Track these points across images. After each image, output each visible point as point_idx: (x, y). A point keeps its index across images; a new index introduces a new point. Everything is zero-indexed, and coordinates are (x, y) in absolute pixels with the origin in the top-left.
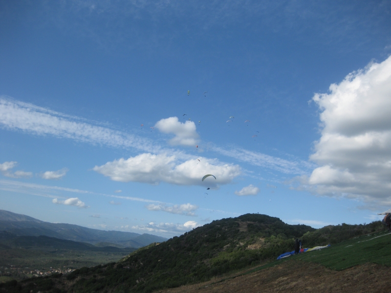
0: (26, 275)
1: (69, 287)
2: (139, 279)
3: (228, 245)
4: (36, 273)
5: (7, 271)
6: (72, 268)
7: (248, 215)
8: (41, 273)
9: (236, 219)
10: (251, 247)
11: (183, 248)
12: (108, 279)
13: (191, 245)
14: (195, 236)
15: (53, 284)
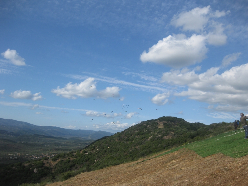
0: (27, 159)
1: (53, 166)
2: (96, 160)
3: (151, 137)
4: (33, 157)
5: (15, 156)
6: (55, 154)
7: (164, 117)
8: (36, 157)
9: (156, 120)
10: (166, 138)
11: (123, 140)
12: (77, 160)
13: (128, 137)
14: (131, 132)
15: (44, 164)
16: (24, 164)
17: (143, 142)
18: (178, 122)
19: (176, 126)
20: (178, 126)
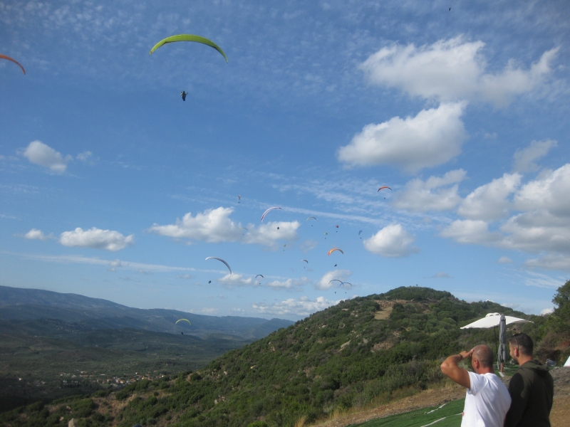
0: (101, 384)
1: (117, 411)
2: (217, 398)
3: (348, 343)
4: (114, 382)
5: (74, 380)
7: (403, 289)
8: (122, 382)
10: (378, 347)
11: (289, 347)
12: (175, 398)
13: (301, 342)
14: (309, 327)
15: (95, 406)
16: (50, 406)
17: (324, 358)
18: (435, 302)
19: (427, 310)
20: (431, 310)
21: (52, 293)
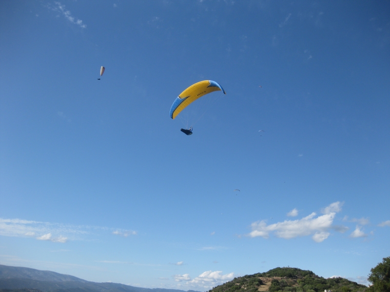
7: (279, 269)
18: (301, 278)
19: (296, 284)
20: (299, 284)
21: (34, 270)
